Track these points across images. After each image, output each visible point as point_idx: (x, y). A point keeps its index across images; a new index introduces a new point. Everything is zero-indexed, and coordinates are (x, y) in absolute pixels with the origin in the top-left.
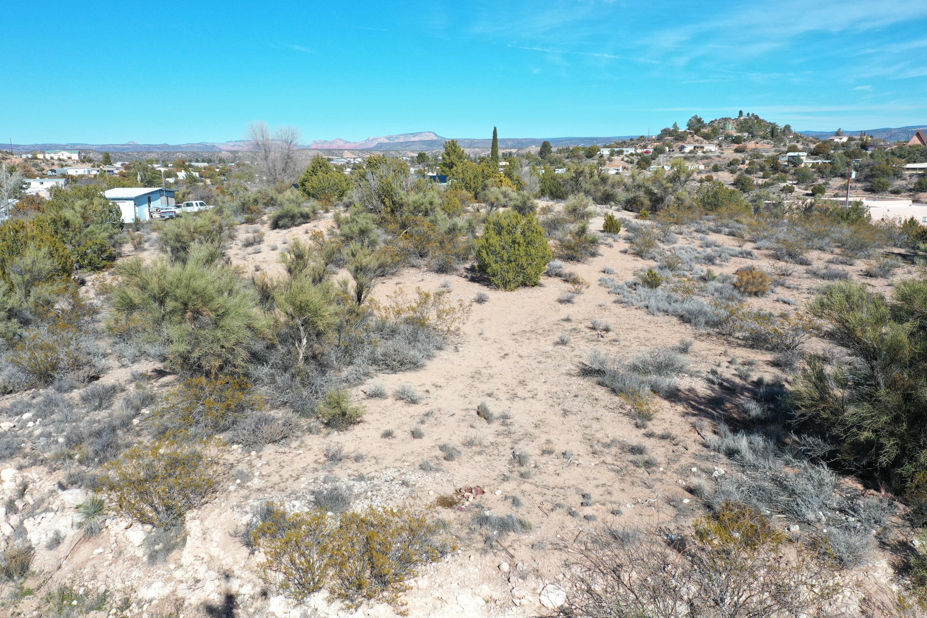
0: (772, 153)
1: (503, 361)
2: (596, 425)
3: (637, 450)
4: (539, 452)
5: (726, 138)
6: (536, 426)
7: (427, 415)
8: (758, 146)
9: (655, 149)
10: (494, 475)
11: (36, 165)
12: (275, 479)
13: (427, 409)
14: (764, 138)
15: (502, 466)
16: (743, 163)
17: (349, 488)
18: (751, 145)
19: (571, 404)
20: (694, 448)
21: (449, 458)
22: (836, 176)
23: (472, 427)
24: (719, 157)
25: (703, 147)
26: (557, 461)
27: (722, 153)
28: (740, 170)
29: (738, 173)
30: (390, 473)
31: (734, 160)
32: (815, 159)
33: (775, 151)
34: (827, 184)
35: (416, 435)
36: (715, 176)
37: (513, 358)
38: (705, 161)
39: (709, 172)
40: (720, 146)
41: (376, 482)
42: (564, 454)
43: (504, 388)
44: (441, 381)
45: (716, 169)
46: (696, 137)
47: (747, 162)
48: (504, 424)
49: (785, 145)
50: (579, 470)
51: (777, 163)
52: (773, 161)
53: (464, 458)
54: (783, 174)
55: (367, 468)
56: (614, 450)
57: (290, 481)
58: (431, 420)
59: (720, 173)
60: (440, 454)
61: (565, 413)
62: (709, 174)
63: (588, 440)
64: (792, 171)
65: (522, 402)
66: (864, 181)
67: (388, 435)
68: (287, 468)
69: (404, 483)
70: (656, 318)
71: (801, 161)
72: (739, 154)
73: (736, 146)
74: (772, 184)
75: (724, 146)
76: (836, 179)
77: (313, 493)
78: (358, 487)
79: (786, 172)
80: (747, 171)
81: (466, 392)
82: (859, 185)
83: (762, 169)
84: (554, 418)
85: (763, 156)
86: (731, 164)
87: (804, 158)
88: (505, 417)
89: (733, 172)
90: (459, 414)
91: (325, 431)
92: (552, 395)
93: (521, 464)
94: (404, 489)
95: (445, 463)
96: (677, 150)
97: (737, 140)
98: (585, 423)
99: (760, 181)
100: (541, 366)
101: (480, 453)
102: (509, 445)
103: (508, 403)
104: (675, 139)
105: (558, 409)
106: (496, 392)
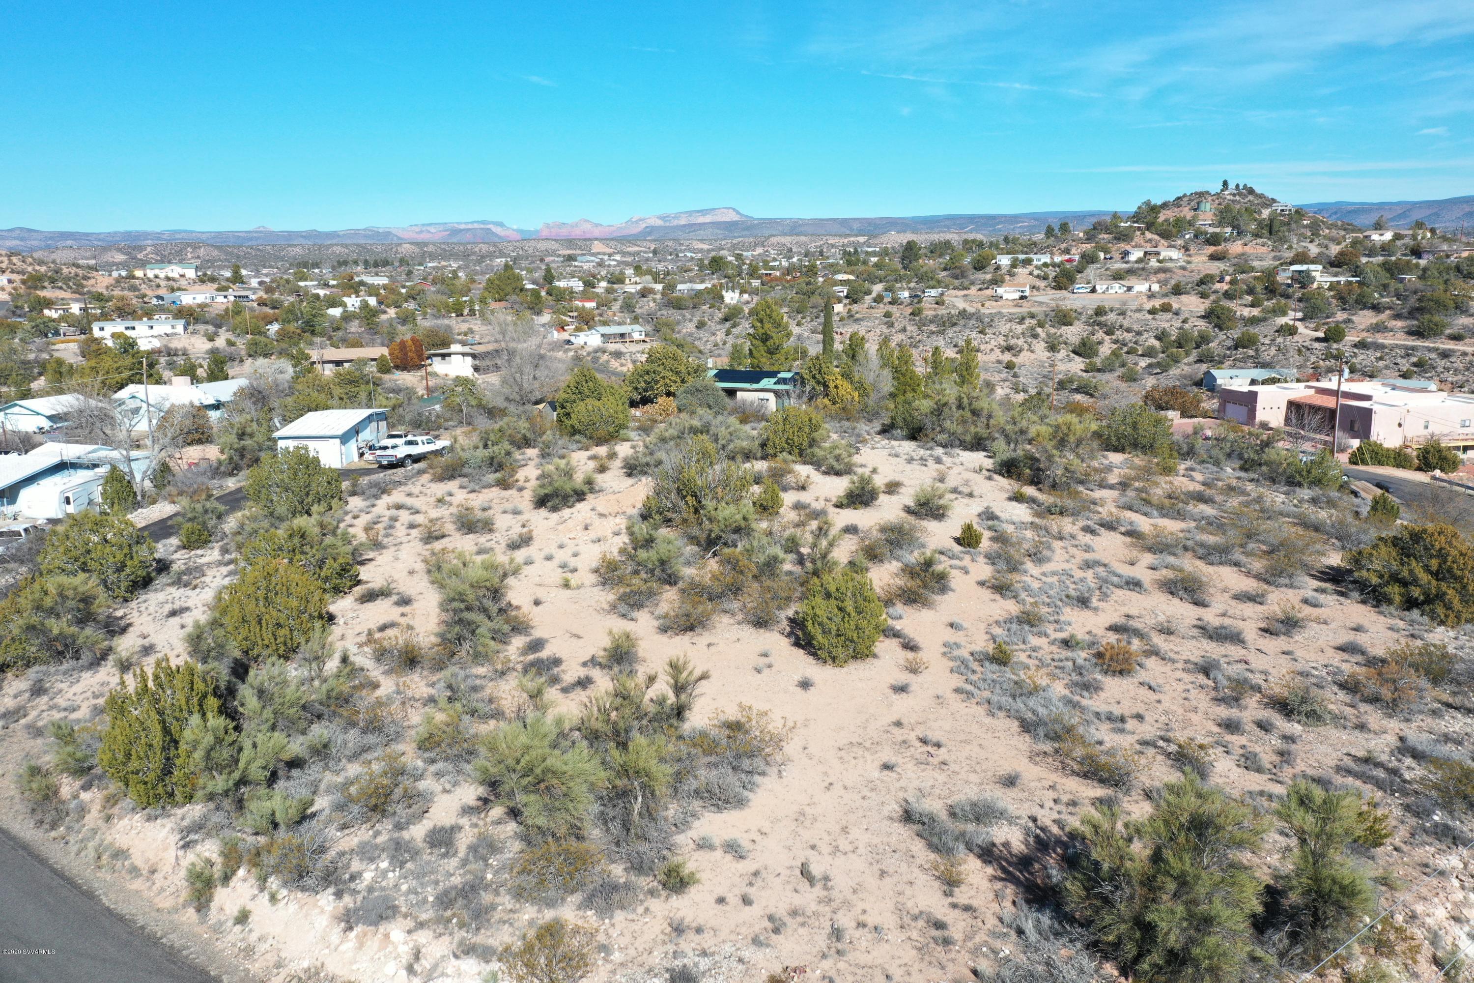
0: (1268, 263)
1: (828, 793)
2: (908, 891)
3: (939, 925)
4: (854, 924)
5: (1196, 236)
6: (855, 891)
7: (756, 874)
8: (1247, 249)
9: (1083, 256)
10: (815, 951)
11: (134, 288)
12: (632, 952)
13: (753, 867)
14: (1257, 236)
15: (822, 941)
16: (1221, 280)
17: (696, 965)
18: (1235, 248)
19: (890, 863)
20: (991, 922)
21: (776, 931)
22: (1365, 307)
23: (796, 891)
24: (1183, 268)
25: (1158, 254)
26: (869, 936)
27: (1189, 262)
28: (1216, 292)
29: (1213, 297)
30: (728, 948)
31: (1207, 276)
32: (1336, 275)
33: (1275, 258)
34: (1348, 321)
35: (746, 901)
36: (1175, 303)
37: (837, 789)
38: (1162, 276)
39: (1166, 295)
40: (1187, 250)
41: (717, 958)
42: (876, 928)
43: (826, 838)
44: (766, 827)
45: (1177, 291)
46: (1148, 235)
47: (1228, 278)
48: (826, 888)
49: (1290, 248)
50: (887, 946)
51: (1274, 282)
52: (1270, 275)
53: (789, 931)
54: (1283, 301)
55: (707, 941)
56: (921, 923)
57: (645, 955)
58: (759, 883)
59: (1183, 298)
60: (769, 925)
61: (883, 873)
62: (1166, 300)
63: (899, 909)
64: (1298, 295)
65: (843, 858)
66: (1407, 318)
67: (721, 900)
68: (639, 940)
69: (741, 960)
70: (996, 722)
71: (1312, 280)
72: (1217, 264)
73: (1211, 249)
74: (1265, 319)
75: (1193, 249)
76: (1365, 312)
77: (667, 970)
78: (704, 964)
79: (1288, 297)
80: (1228, 295)
81: (790, 843)
82: (1399, 324)
83: (1251, 291)
84: (871, 881)
85: (1252, 269)
86: (1202, 282)
87: (1317, 275)
88: (826, 879)
89: (1203, 296)
90: (785, 872)
91: (664, 893)
92: (873, 849)
93: (838, 939)
94: (741, 967)
95: (773, 936)
96: (1117, 256)
97: (1214, 240)
98: (899, 888)
99: (1247, 312)
100: (865, 803)
101: (803, 924)
102: (829, 915)
103: (829, 859)
104: (1115, 238)
105: (876, 867)
106: (819, 844)
